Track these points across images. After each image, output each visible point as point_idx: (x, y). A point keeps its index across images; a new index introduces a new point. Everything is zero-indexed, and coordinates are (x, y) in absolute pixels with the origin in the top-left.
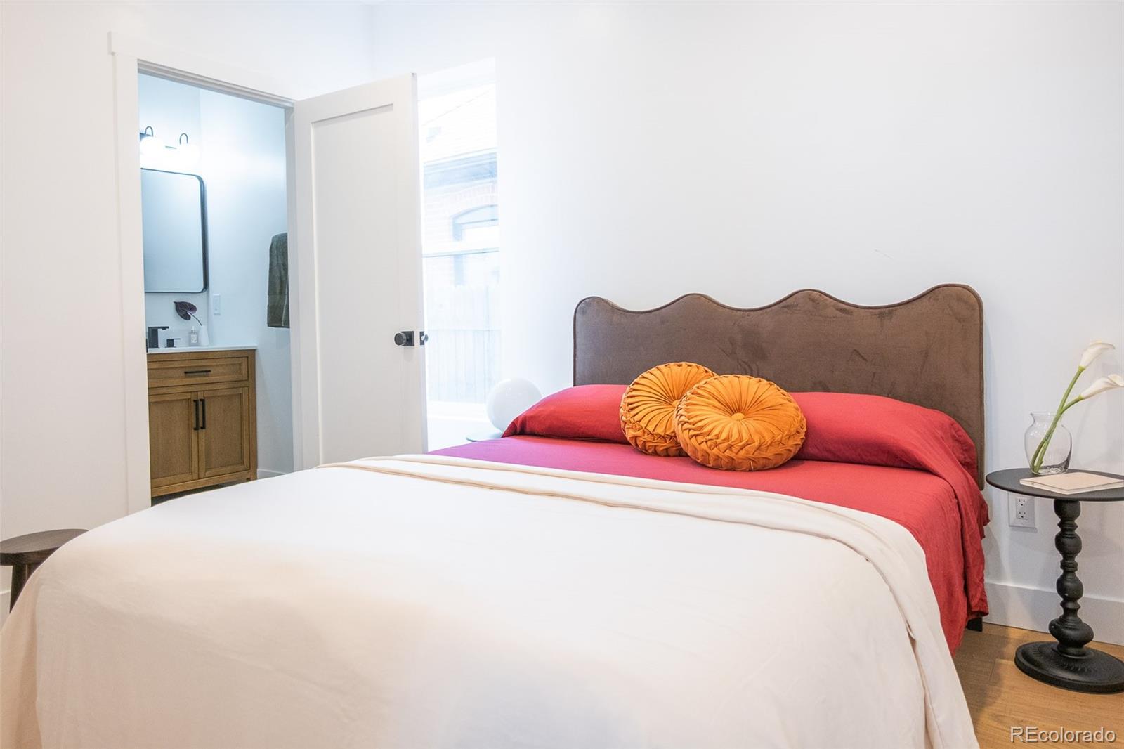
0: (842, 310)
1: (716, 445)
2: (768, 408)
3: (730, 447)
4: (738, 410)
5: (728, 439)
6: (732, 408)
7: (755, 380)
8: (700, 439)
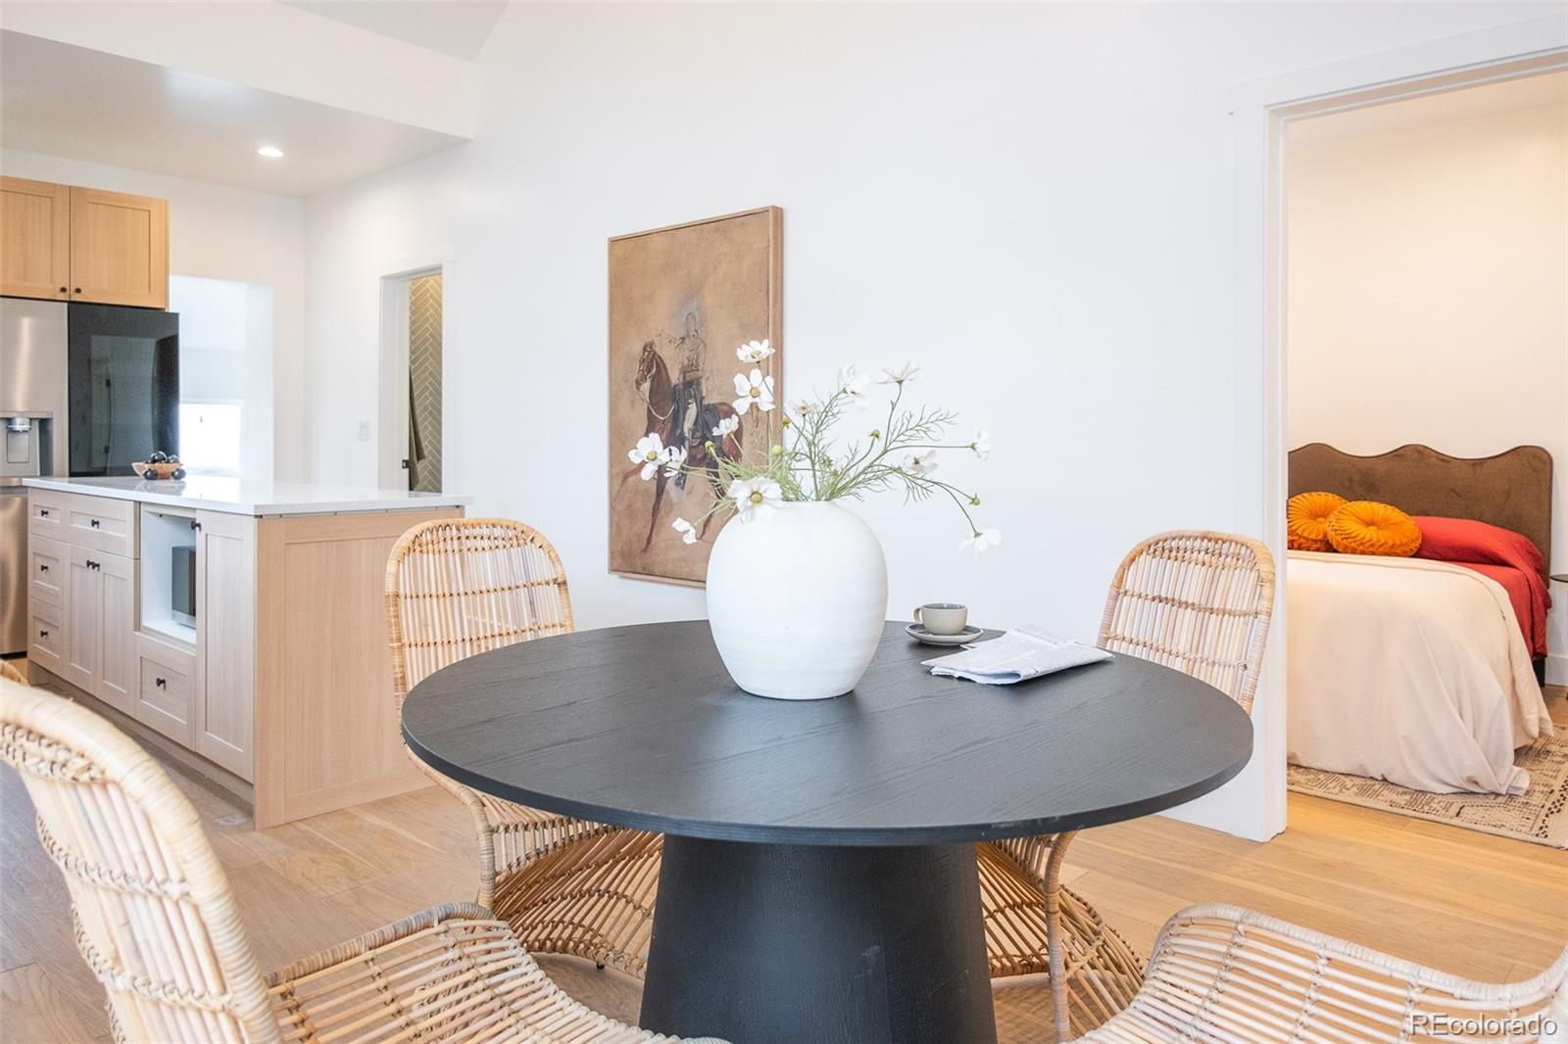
0: (1443, 460)
1: (1362, 544)
2: (1395, 524)
3: (1372, 545)
4: (1372, 524)
5: (1370, 540)
6: (1369, 523)
7: (1383, 505)
8: (1350, 540)
